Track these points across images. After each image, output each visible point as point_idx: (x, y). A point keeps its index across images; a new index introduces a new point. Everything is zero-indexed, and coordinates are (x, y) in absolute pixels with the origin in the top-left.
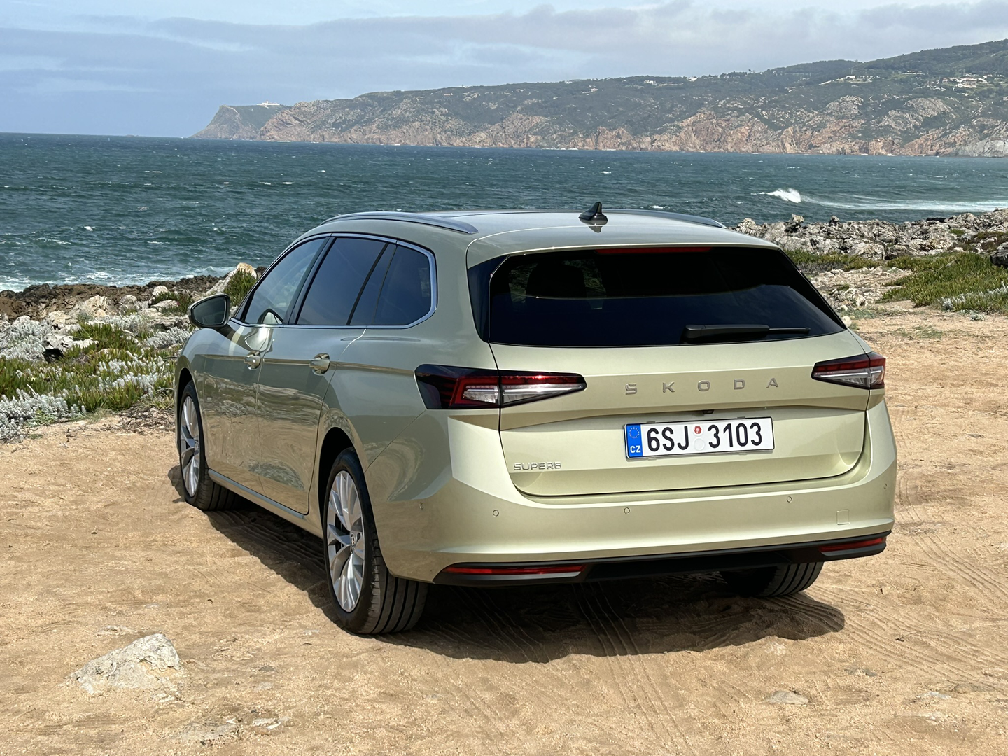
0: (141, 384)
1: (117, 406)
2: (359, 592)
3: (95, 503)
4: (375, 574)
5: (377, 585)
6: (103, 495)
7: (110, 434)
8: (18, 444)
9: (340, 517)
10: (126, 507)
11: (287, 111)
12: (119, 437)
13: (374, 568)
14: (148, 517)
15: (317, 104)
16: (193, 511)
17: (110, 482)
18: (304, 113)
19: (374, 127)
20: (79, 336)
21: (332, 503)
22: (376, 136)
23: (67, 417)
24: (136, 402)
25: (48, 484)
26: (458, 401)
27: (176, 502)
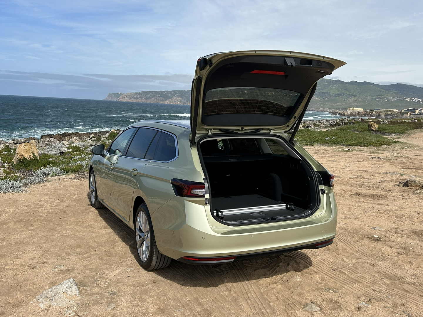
0: (82, 164)
1: (74, 171)
2: (147, 256)
3: (63, 206)
4: (154, 252)
5: (154, 255)
6: (66, 202)
7: (71, 180)
8: (43, 184)
9: (141, 227)
10: (72, 207)
11: (124, 95)
12: (74, 181)
13: (153, 249)
14: (79, 211)
15: (131, 93)
16: (93, 209)
17: (69, 198)
18: (128, 95)
19: (144, 99)
20: (68, 148)
21: (138, 221)
22: (144, 101)
23: (61, 174)
24: (80, 170)
25: (50, 199)
26: (189, 194)
27: (88, 205)
